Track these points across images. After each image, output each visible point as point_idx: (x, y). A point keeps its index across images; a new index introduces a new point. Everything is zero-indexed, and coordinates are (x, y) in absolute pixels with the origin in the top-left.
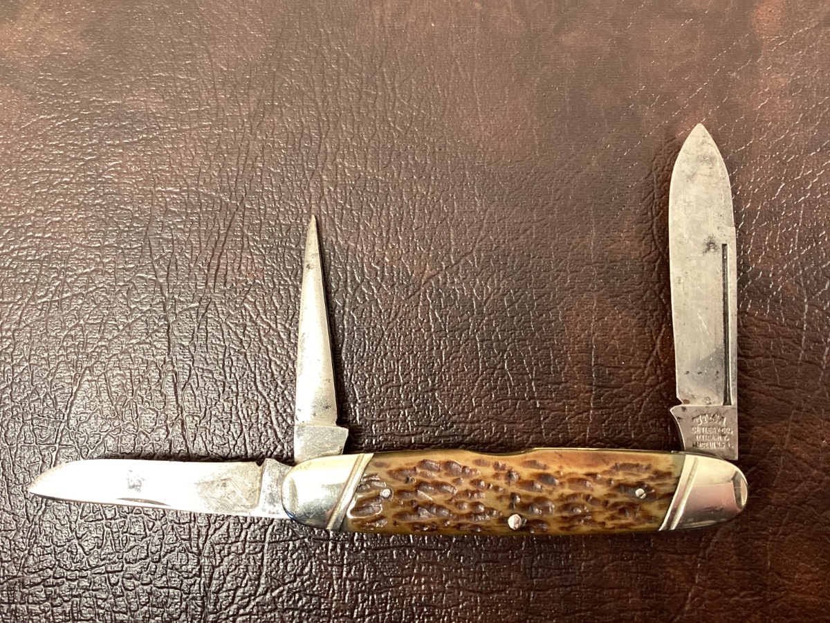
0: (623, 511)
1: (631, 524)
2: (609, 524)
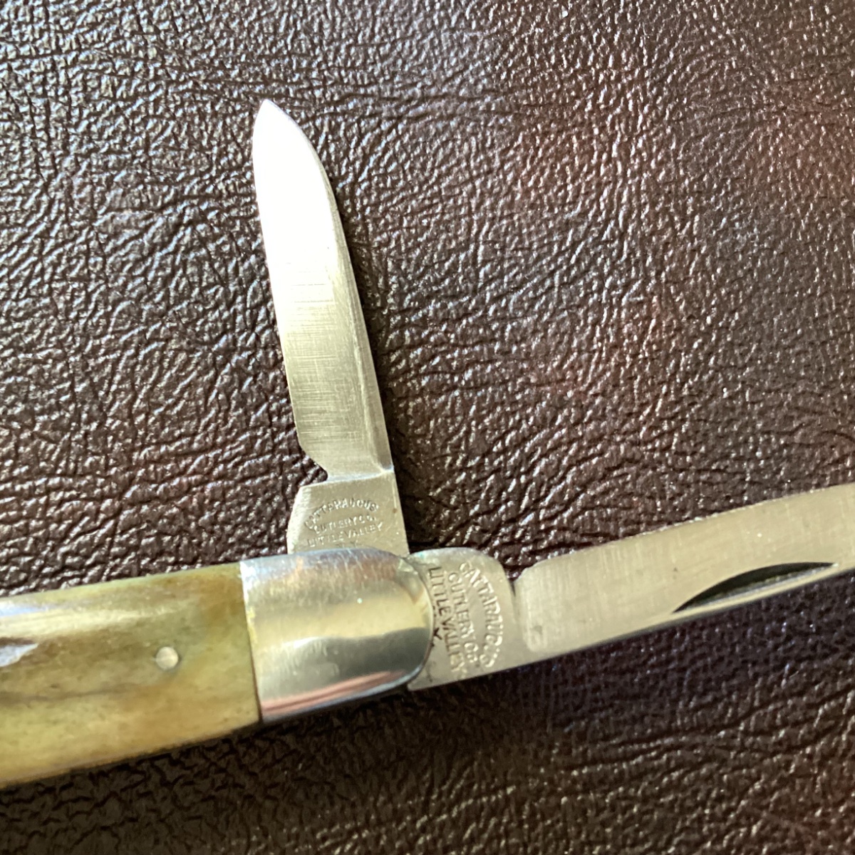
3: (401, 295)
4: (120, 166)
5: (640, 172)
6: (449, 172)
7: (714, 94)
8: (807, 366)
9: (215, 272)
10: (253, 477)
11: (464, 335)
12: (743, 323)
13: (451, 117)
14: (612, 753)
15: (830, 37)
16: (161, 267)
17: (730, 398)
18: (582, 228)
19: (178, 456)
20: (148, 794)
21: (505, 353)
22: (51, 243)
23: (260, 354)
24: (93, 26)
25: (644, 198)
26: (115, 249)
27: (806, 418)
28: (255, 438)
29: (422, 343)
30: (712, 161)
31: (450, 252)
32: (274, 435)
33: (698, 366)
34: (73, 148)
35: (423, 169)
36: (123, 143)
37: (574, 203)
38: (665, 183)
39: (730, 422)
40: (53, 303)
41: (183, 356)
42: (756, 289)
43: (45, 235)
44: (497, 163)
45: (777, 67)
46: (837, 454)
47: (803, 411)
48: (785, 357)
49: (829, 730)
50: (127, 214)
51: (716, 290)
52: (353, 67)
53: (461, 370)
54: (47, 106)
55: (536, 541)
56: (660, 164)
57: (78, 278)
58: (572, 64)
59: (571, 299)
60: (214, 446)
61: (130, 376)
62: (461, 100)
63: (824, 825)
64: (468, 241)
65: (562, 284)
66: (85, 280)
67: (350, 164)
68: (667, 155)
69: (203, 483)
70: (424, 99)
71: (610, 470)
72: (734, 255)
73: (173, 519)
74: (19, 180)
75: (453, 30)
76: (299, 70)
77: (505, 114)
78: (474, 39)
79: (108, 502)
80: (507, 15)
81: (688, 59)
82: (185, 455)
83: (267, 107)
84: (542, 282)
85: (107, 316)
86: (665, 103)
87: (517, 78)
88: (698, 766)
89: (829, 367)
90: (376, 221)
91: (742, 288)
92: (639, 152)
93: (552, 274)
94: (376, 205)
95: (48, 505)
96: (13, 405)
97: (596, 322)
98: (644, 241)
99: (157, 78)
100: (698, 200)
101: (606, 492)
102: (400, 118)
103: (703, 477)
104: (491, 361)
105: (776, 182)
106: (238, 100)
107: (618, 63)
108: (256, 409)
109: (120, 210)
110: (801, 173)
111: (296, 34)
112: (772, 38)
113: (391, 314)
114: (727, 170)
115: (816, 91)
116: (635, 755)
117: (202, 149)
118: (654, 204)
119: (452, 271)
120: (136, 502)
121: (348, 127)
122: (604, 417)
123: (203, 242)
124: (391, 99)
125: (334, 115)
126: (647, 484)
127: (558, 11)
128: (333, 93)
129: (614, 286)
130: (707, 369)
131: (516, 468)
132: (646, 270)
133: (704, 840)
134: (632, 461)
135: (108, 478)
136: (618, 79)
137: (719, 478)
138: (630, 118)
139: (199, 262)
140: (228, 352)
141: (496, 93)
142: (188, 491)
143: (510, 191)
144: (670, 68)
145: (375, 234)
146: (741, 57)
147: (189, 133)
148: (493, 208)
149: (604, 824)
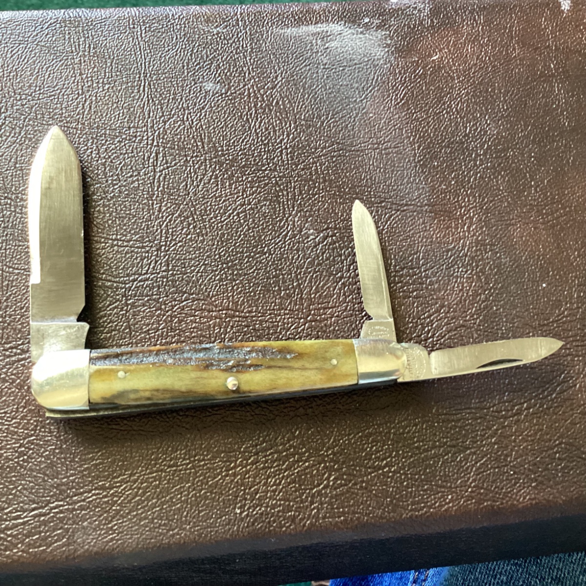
3: (395, 266)
4: (310, 216)
5: (473, 236)
6: (413, 229)
7: (499, 214)
8: (521, 303)
9: (338, 252)
10: (346, 317)
11: (414, 281)
12: (501, 288)
13: (415, 211)
14: (451, 412)
15: (538, 199)
16: (321, 249)
17: (496, 310)
18: (454, 252)
19: (325, 308)
20: (312, 408)
21: (427, 288)
22: (288, 238)
23: (351, 280)
24: (303, 169)
25: (474, 244)
26: (308, 242)
27: (519, 319)
28: (348, 306)
29: (401, 282)
30: (496, 235)
31: (411, 254)
32: (354, 305)
33: (487, 299)
34: (296, 208)
35: (405, 227)
36: (311, 209)
37: (452, 243)
38: (481, 240)
39: (495, 318)
40: (288, 257)
41: (327, 278)
42: (507, 277)
43: (286, 235)
44: (428, 228)
45: (520, 207)
46: (527, 331)
47: (518, 317)
48: (514, 300)
49: (519, 413)
50: (312, 231)
51: (494, 276)
52: (384, 192)
53: (413, 292)
54: (288, 194)
55: (433, 347)
56: (479, 234)
57: (296, 250)
58: (454, 199)
59: (448, 274)
60: (335, 307)
61: (310, 282)
62: (418, 206)
63: (515, 441)
64: (417, 252)
65: (446, 269)
66: (298, 250)
67: (382, 223)
68: (482, 232)
69: (331, 318)
70: (406, 205)
71: (457, 328)
72: (501, 266)
73: (322, 327)
74: (278, 217)
75: (417, 184)
76: (367, 191)
77: (432, 213)
78: (423, 188)
79: (302, 320)
80: (434, 181)
81: (491, 202)
82: (326, 308)
83: (357, 202)
84: (440, 267)
85: (305, 262)
86: (483, 215)
87: (436, 201)
88: (477, 419)
89: (527, 304)
90: (389, 242)
91: (503, 276)
92: (473, 230)
93: (443, 265)
94: (389, 237)
95: (284, 319)
96: (275, 287)
97: (456, 282)
98: (473, 258)
99: (322, 189)
100: (491, 247)
101: (455, 335)
102: (398, 210)
103: (486, 333)
104: (422, 290)
105: (515, 244)
106: (347, 199)
107: (469, 200)
108: (349, 296)
109: (309, 230)
110: (524, 242)
111: (367, 180)
112: (519, 198)
113: (392, 272)
114: (501, 239)
115: (531, 216)
116: (458, 414)
117: (335, 213)
118: (477, 247)
119: (411, 261)
120: (311, 321)
121: (382, 211)
122: (456, 312)
123: (335, 243)
124: (396, 204)
125: (378, 207)
126: (468, 333)
127: (451, 181)
128: (378, 200)
129: (462, 271)
130: (489, 300)
131: (428, 324)
132: (473, 267)
133: (478, 441)
134: (463, 326)
135: (303, 313)
136: (468, 206)
137: (490, 334)
138: (471, 218)
139: (333, 249)
140: (341, 278)
141: (429, 205)
142: (327, 320)
143: (432, 237)
144: (485, 204)
145: (389, 246)
146: (508, 202)
147: (332, 208)
148: (426, 242)
149: (448, 433)
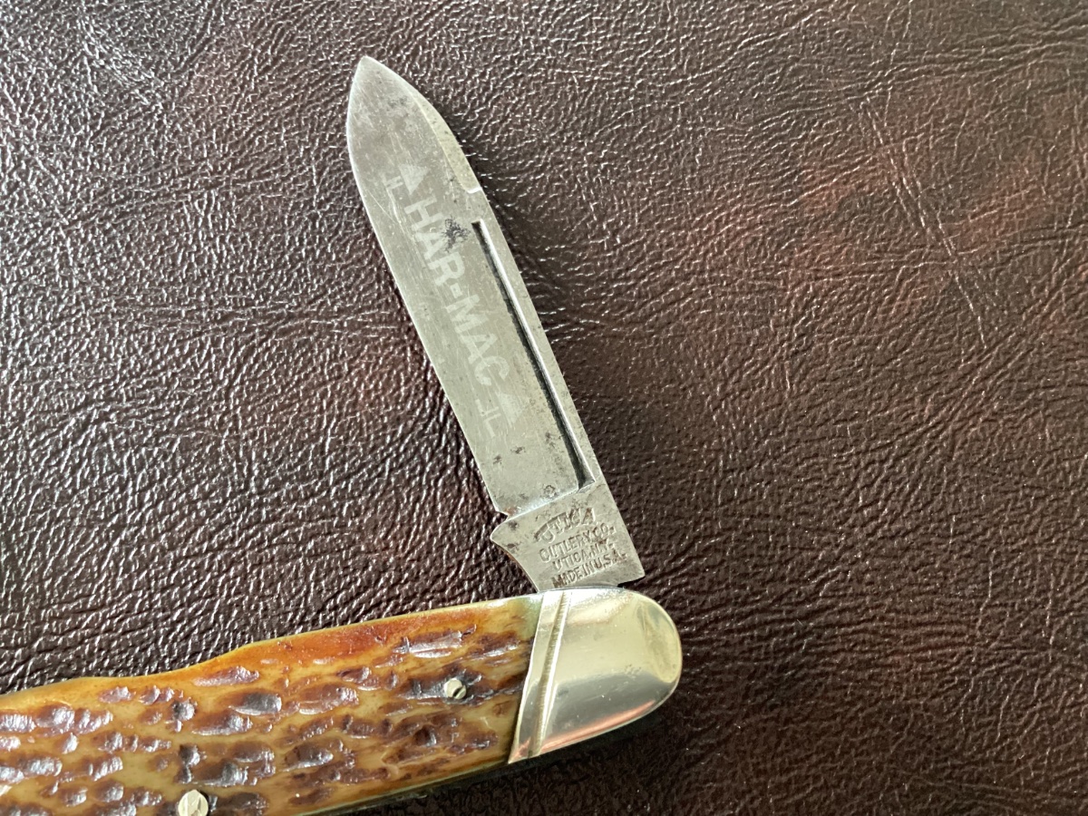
0: (423, 735)
1: (443, 761)
2: (396, 770)
